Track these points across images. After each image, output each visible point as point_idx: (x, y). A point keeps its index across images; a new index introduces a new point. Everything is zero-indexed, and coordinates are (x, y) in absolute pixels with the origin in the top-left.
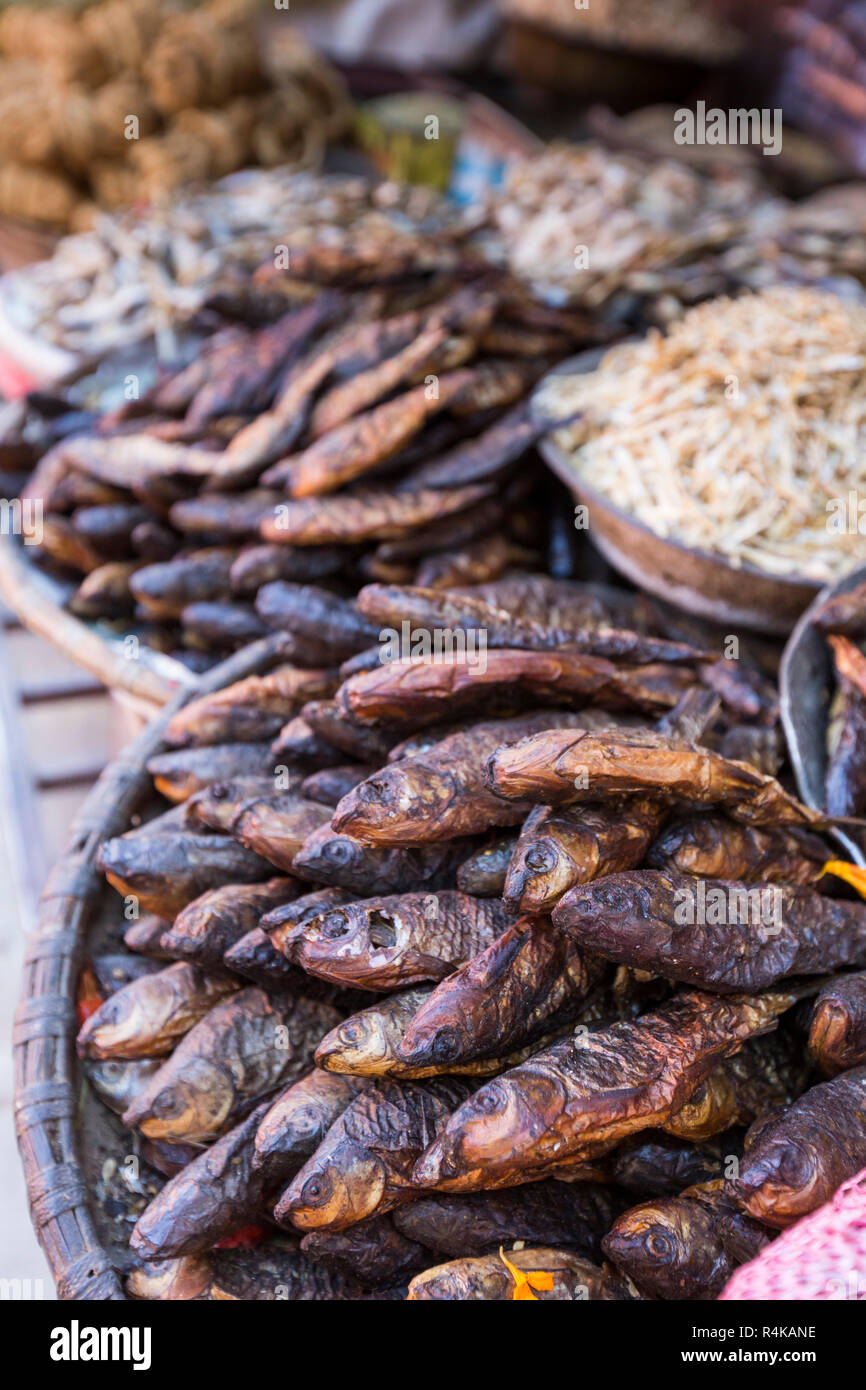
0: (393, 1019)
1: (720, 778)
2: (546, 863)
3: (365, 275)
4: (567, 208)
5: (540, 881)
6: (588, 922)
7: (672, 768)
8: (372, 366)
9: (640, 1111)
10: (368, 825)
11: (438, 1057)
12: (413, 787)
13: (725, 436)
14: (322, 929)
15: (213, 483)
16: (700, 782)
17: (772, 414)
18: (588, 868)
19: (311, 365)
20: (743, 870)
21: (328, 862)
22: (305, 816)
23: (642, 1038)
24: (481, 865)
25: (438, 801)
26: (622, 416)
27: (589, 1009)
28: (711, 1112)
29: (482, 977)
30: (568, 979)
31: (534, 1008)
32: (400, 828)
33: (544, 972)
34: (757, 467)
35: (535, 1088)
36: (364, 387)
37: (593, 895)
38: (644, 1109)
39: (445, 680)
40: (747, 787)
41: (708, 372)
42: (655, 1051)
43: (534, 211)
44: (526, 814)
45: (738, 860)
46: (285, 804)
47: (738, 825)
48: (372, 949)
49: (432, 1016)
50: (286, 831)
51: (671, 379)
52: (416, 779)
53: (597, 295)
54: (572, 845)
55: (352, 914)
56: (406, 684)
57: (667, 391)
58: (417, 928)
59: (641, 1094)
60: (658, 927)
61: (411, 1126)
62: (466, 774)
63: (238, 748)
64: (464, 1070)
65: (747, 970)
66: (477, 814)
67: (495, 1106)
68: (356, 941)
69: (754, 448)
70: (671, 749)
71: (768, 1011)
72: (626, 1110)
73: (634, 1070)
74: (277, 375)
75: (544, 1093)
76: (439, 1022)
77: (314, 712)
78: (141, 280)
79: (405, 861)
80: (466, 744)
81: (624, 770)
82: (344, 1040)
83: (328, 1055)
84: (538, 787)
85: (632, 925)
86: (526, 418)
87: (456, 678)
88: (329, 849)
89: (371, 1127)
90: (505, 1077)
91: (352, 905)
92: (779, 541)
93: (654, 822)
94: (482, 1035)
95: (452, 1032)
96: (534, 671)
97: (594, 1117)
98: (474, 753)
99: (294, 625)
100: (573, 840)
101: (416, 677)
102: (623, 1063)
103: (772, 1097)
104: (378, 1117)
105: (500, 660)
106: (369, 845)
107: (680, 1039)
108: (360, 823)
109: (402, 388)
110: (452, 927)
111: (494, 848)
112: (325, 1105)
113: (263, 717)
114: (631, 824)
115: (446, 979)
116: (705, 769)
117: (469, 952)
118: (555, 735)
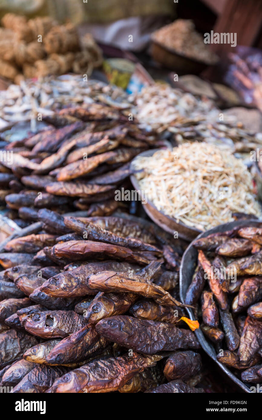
0: (48, 348)
1: (152, 291)
2: (98, 309)
3: (91, 118)
4: (156, 103)
5: (95, 315)
6: (105, 330)
7: (138, 287)
8: (87, 146)
9: (109, 387)
10: (51, 291)
11: (57, 362)
12: (66, 281)
13: (181, 184)
14: (33, 318)
15: (35, 172)
16: (146, 292)
17: (195, 180)
18: (110, 313)
19: (70, 142)
20: (156, 317)
21: (39, 298)
22: (37, 281)
23: (116, 364)
24: (82, 306)
25: (72, 286)
26: (154, 172)
27: (106, 351)
28: (132, 387)
29: (74, 340)
30: (100, 343)
31: (89, 350)
32: (60, 292)
33: (93, 340)
34: (188, 195)
35: (81, 376)
36: (84, 152)
37: (108, 322)
38: (110, 386)
39: (83, 249)
40: (160, 294)
41: (180, 165)
42: (118, 369)
43: (148, 102)
44: (98, 292)
45: (155, 314)
46: (32, 277)
47: (157, 304)
48: (45, 326)
49: (58, 349)
50: (30, 285)
51: (170, 164)
52: (67, 279)
53: (160, 130)
54: (106, 305)
55: (42, 315)
56: (71, 249)
57: (168, 168)
58: (60, 322)
59: (111, 381)
60: (124, 334)
61: (47, 380)
62: (82, 278)
63: (25, 255)
64: (65, 365)
65: (149, 348)
66: (83, 291)
67: (68, 380)
68: (41, 323)
69: (188, 189)
70: (140, 281)
71: (154, 360)
72: (105, 386)
73: (111, 374)
74: (61, 142)
75: (83, 378)
76: (59, 352)
77: (47, 249)
78: (30, 103)
79: (62, 301)
80: (85, 269)
81: (124, 286)
82: (32, 352)
83: (27, 356)
84: (99, 287)
85: (117, 332)
86: (128, 168)
87: (86, 249)
88: (40, 294)
89: (36, 378)
90: (73, 372)
91: (42, 312)
92: (191, 217)
93: (133, 300)
94: (71, 357)
95: (62, 355)
96: (109, 250)
97: (95, 387)
98: (86, 272)
99: (47, 222)
100: (107, 304)
101: (74, 247)
102: (108, 371)
103: (153, 384)
104: (38, 376)
105: (99, 246)
106: (50, 296)
107: (126, 366)
108: (48, 290)
109: (94, 154)
110: (70, 323)
111: (87, 301)
112: (25, 369)
113: (34, 246)
114: (126, 300)
115: (64, 339)
116: (148, 288)
117: (74, 331)
118: (107, 273)
